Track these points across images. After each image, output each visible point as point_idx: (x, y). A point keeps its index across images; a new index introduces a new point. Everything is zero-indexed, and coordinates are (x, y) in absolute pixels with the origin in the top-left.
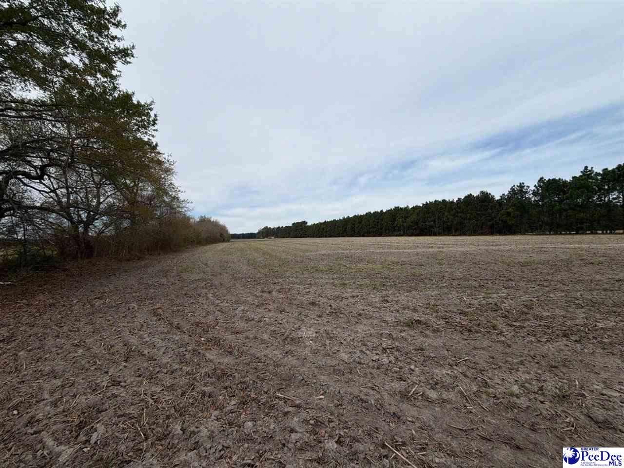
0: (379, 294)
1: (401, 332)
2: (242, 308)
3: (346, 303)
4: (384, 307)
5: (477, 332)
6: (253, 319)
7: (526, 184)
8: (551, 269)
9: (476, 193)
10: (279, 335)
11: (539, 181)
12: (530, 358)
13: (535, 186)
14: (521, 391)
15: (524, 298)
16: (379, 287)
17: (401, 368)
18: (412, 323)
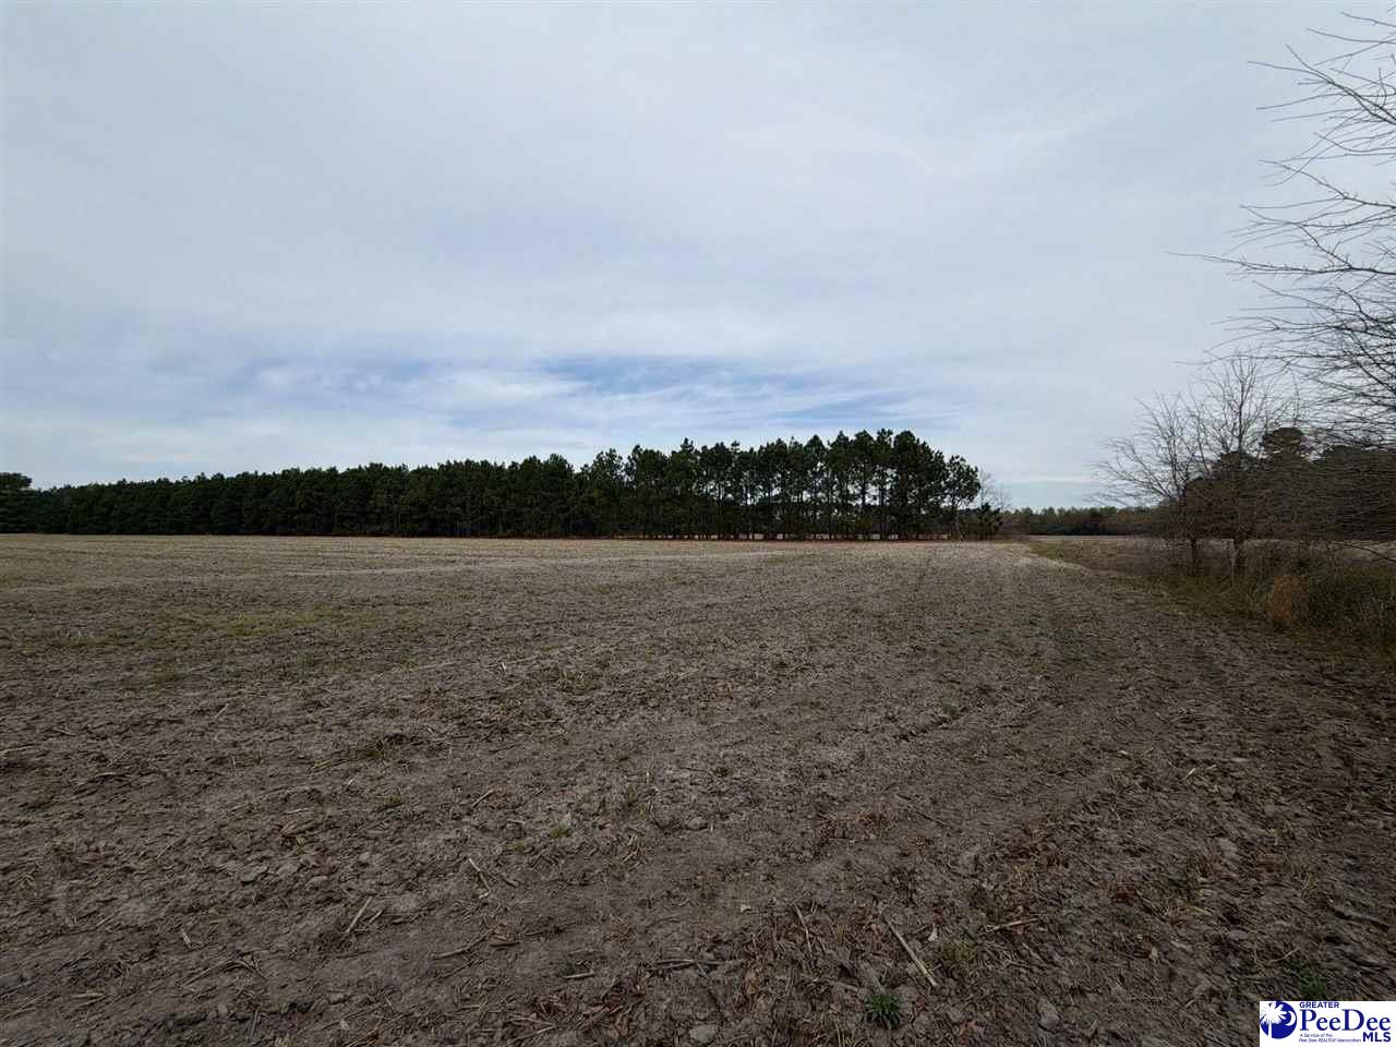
1: (346, 776)
7: (618, 453)
9: (543, 457)
11: (634, 451)
12: (595, 754)
13: (629, 458)
14: (575, 821)
16: (300, 671)
18: (380, 746)
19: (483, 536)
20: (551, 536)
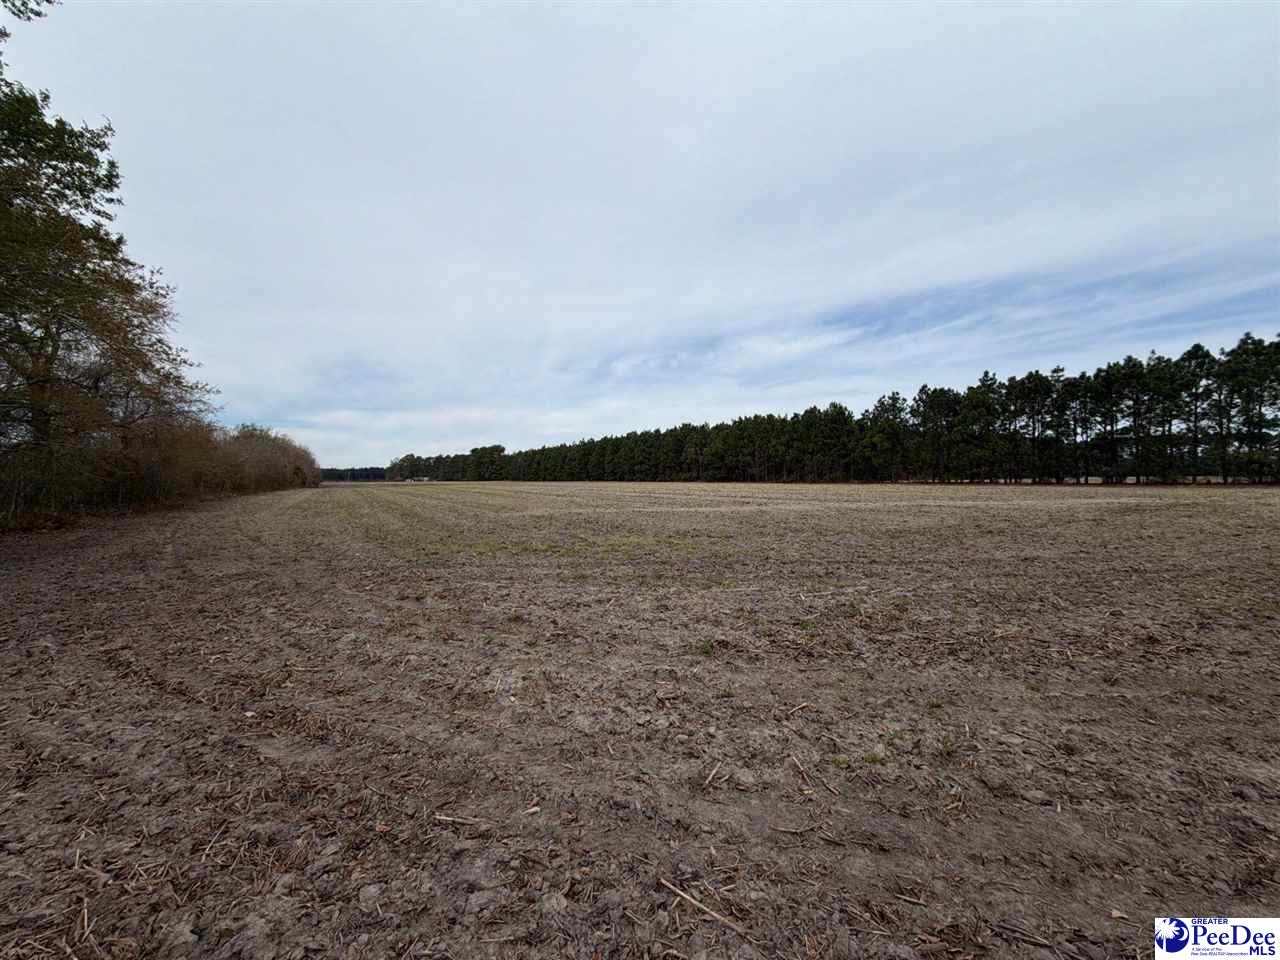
0: (650, 595)
1: (691, 665)
2: (353, 636)
3: (585, 615)
4: (660, 620)
5: (821, 656)
6: (379, 660)
7: (901, 396)
8: (934, 542)
9: (823, 406)
10: (441, 690)
11: (921, 391)
12: (902, 694)
13: (915, 399)
14: (888, 753)
15: (893, 593)
16: (652, 582)
17: (691, 734)
18: (712, 646)
19: (770, 480)
20: (833, 481)
